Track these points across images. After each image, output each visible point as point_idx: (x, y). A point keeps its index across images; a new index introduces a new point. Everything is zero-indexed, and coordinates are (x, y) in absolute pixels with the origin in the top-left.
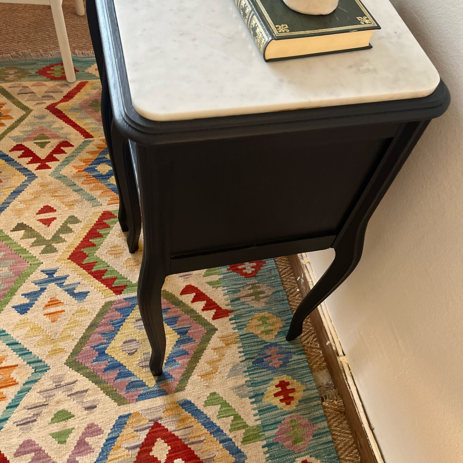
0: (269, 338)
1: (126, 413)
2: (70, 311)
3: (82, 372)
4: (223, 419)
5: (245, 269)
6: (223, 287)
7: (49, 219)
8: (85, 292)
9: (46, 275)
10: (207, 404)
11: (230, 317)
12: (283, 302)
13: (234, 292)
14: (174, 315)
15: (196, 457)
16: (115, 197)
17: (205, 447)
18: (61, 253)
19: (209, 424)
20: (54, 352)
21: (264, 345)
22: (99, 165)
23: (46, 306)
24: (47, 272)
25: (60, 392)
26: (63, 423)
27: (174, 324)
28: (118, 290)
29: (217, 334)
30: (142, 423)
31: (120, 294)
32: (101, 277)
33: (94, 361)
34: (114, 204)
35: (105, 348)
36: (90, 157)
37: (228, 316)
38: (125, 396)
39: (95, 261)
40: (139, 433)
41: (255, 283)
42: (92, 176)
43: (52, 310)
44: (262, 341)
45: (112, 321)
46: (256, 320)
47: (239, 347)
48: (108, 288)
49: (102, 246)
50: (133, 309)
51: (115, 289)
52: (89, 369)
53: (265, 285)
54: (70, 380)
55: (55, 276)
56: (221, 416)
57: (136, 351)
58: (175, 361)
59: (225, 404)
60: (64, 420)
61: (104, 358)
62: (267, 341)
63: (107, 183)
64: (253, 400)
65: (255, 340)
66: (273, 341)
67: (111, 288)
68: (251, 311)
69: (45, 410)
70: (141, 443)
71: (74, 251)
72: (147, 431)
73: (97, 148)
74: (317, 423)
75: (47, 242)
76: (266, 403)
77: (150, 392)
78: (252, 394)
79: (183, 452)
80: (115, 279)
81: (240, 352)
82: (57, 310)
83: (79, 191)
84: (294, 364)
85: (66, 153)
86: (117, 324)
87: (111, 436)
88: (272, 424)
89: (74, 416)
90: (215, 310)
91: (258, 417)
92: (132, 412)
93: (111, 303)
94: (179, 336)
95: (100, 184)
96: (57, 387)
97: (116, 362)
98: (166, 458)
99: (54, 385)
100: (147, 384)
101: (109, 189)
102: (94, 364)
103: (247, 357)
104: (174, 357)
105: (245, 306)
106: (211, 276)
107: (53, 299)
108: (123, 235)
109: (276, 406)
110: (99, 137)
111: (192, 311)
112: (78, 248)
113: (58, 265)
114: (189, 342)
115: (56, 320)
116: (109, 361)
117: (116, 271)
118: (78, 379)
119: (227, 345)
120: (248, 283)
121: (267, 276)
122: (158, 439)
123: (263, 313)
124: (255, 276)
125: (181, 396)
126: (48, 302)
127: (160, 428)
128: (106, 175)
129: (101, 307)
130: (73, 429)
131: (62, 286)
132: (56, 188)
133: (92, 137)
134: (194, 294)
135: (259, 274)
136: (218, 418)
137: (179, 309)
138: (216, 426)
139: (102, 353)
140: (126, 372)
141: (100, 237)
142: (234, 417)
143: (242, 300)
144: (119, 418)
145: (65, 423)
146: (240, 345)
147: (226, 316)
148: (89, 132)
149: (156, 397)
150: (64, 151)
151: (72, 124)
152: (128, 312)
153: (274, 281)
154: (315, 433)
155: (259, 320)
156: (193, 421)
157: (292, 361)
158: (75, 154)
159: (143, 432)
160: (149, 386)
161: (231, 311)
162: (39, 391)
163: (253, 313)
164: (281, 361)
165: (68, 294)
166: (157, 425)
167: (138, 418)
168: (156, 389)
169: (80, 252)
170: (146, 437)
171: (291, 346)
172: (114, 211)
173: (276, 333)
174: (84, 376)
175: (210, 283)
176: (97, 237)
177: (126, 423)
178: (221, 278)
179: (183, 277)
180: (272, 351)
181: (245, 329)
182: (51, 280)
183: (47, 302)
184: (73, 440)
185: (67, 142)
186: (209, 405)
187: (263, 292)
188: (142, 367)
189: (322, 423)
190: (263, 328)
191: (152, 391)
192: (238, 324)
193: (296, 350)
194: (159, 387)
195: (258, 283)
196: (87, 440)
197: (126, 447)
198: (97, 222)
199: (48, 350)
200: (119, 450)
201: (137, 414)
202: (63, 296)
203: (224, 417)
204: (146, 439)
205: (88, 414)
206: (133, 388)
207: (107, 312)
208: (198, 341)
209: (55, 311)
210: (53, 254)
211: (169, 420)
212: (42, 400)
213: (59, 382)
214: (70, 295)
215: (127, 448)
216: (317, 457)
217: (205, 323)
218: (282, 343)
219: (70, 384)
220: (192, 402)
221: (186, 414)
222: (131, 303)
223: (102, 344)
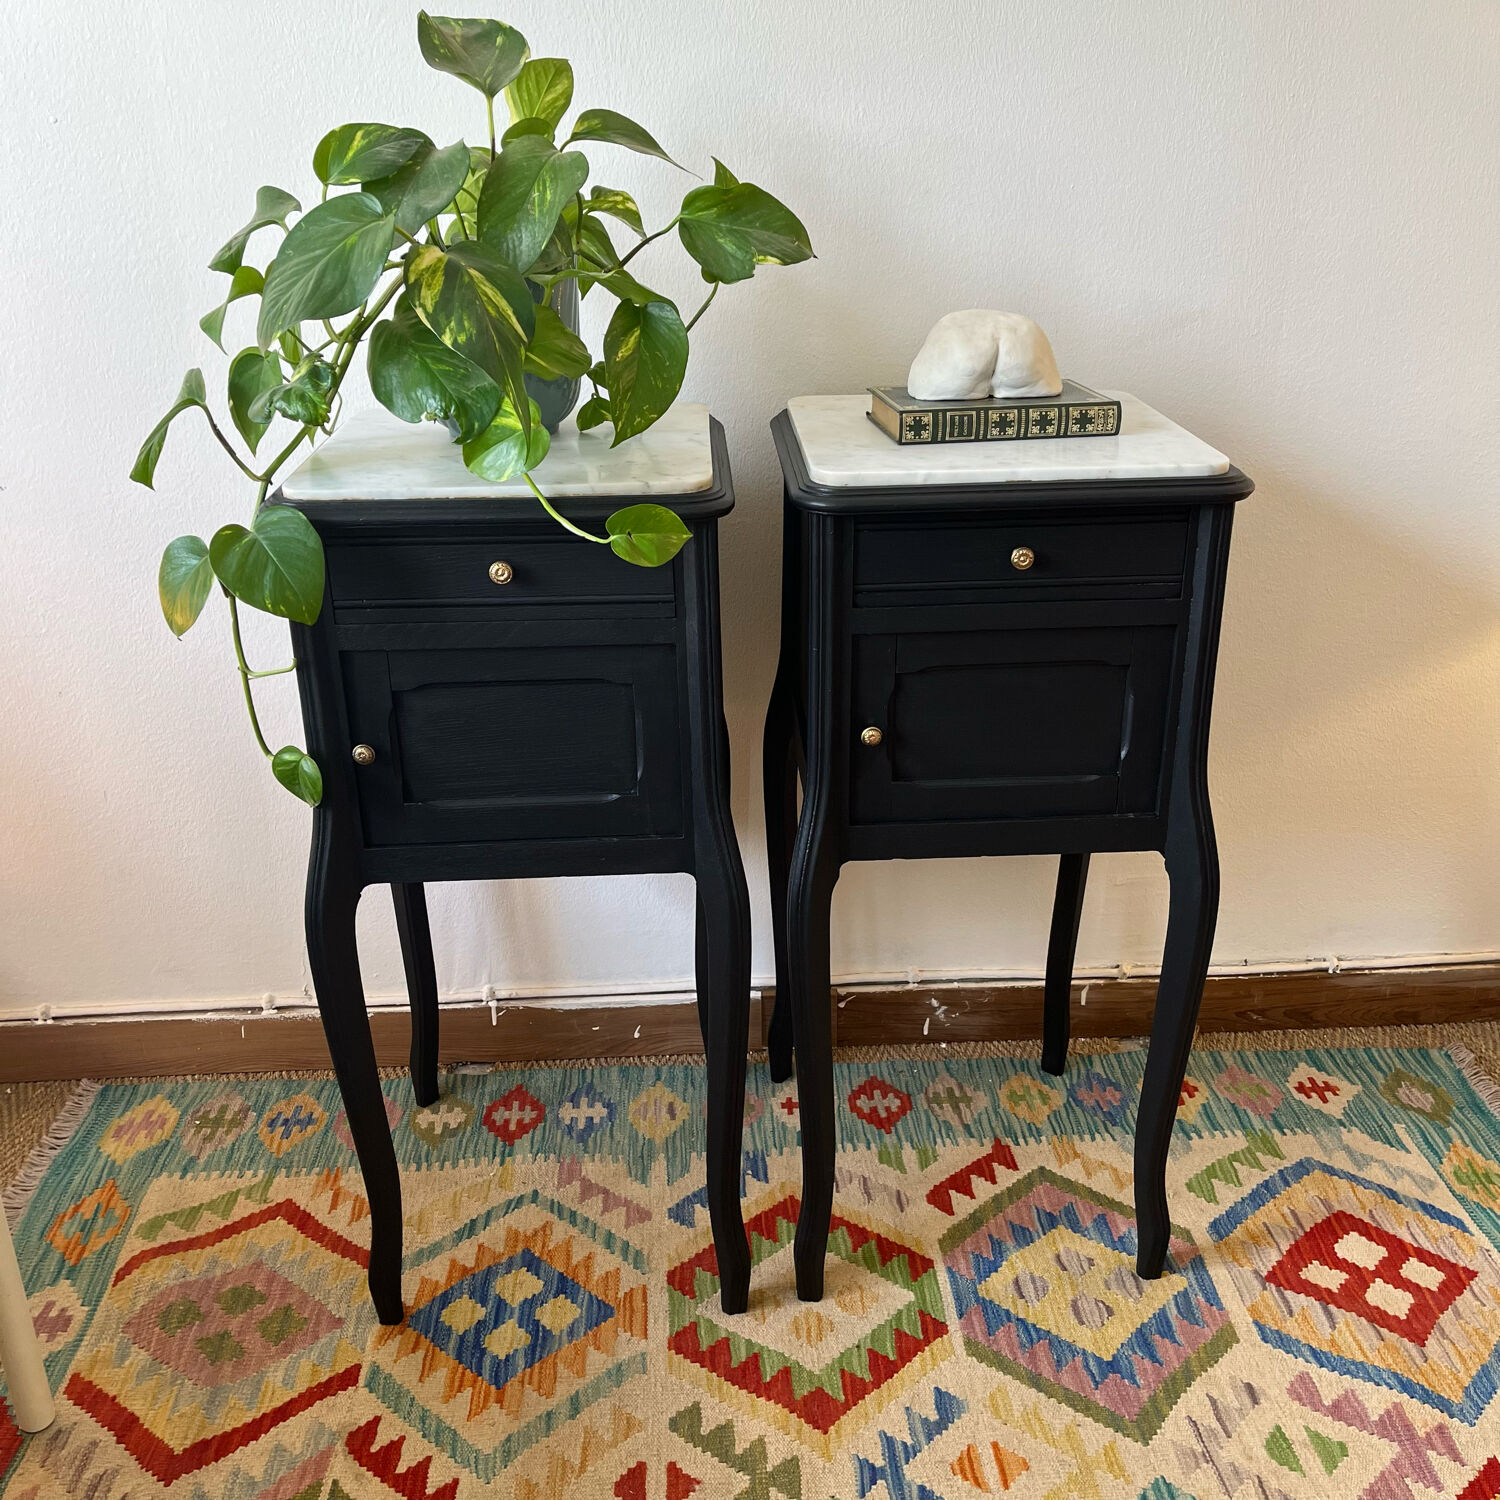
0: (1059, 1098)
1: (1254, 1329)
2: (994, 1429)
3: (1165, 1408)
4: (1241, 1177)
5: (888, 1109)
6: (935, 1143)
7: (669, 1482)
8: (936, 1397)
9: (875, 1484)
10: (1212, 1198)
11: (1011, 1144)
12: (975, 1065)
13: (949, 1128)
14: (1006, 1232)
15: (1327, 1221)
16: (621, 1324)
17: (1302, 1209)
18: (805, 1448)
19: (1257, 1198)
20: (1115, 1466)
21: (1073, 1104)
22: (489, 1349)
23: (979, 1485)
24: (867, 1481)
25: (1223, 1453)
26: (1296, 1448)
27: (1030, 1233)
28: (935, 1329)
29: (1052, 1166)
30: (1272, 1303)
31: (947, 1326)
32: (892, 1362)
33: (1135, 1382)
34: (646, 1325)
35: (1099, 1360)
36: (441, 1375)
37: (1008, 1147)
38: (1214, 1329)
39: (839, 1375)
40: (1294, 1308)
41: (927, 1099)
42: (529, 1370)
43: (990, 1472)
44: (1065, 1107)
45: (1022, 1345)
46: (1018, 1110)
47: (1082, 1139)
48: (926, 1348)
49: (792, 1355)
50: (991, 1302)
51: (931, 1336)
52: (1155, 1393)
53: (931, 1084)
54: (1189, 1431)
55: (879, 1463)
56: (1235, 1180)
57: (1104, 1303)
58: (1121, 1239)
59: (1211, 1172)
60: (1289, 1447)
61: (1124, 1363)
62: (1065, 1101)
63: (565, 1338)
64: (1193, 1135)
65: (1064, 1115)
66: (1065, 1093)
67: (928, 1341)
68: (997, 1113)
69: (1272, 1484)
70: (1317, 1303)
71: (799, 1417)
72: (1289, 1294)
73: (413, 1351)
74: (1225, 1063)
75: (761, 1483)
76: (1199, 1119)
77: (1199, 1285)
78: (1181, 1135)
79: (1320, 1241)
80: (899, 1335)
81: (1093, 1139)
82: (993, 1458)
83: (575, 1406)
84: (1112, 1073)
85: (403, 1439)
86: (1030, 1335)
87: (1311, 1359)
88: (1239, 1117)
89: (1278, 1428)
90: (995, 1165)
91: (1228, 1133)
92: (1251, 1320)
93: (971, 1346)
94: (1061, 1227)
95: (562, 1353)
96: (1208, 1458)
97: (1134, 1340)
98: (1338, 1271)
99: (1205, 1465)
100: (1182, 1289)
101: (590, 1333)
102: (1141, 1382)
103: (1102, 1129)
104: (1112, 1239)
105: (984, 1117)
106: (905, 1161)
107: (957, 1467)
108: (758, 1312)
109: (1204, 1105)
110: (363, 1349)
111: (996, 1199)
112: (791, 1405)
113: (846, 1457)
114: (1075, 1214)
115: (1024, 1460)
116: (1130, 1353)
117: (874, 1331)
118: (1184, 1415)
119: (1076, 1155)
120: (926, 1107)
121: (910, 1079)
122: (1303, 1277)
123: (1001, 1096)
124: (909, 1096)
125: (1202, 1238)
126: (967, 1480)
127: (1278, 1272)
128: (535, 1337)
129: (983, 1364)
130: (1307, 1429)
131: (913, 1447)
132: (550, 1463)
133: (358, 1367)
134: (952, 1193)
135: (904, 1090)
136: (1241, 1185)
137: (992, 1221)
138: (1257, 1189)
139: (1112, 1366)
140: (1156, 1322)
141: (757, 1360)
142: (1236, 1161)
143: (969, 1120)
144: (1266, 1342)
145: (1297, 1444)
146: (1076, 1137)
147: (1009, 1150)
148: (333, 1374)
149: (1209, 1276)
150: (392, 1442)
151: (267, 1422)
152: (997, 1311)
153: (922, 1072)
154: (1244, 1069)
155: (1017, 1104)
156: (1254, 1222)
157: (1107, 1075)
158: (416, 1413)
159: (1291, 1301)
160: (1186, 1285)
161: (997, 1141)
162: (1227, 1496)
163: (1001, 1111)
164: (1108, 1088)
165: (941, 1434)
166: (1272, 1277)
167: (1262, 1309)
168: (1191, 1274)
169: (805, 1405)
170: (1302, 1294)
171: (1075, 1072)
172: (672, 1326)
173: (1046, 1086)
174: (1176, 1403)
175: (924, 1163)
176: (757, 1368)
177: (1277, 1331)
178: (912, 1146)
179: (905, 1206)
180: (1086, 1097)
181: (1039, 1126)
182: (892, 1473)
183: (965, 1483)
184: (1334, 1430)
185: (351, 1434)
186: (1215, 1196)
187: (950, 1091)
188: (1141, 1293)
189: (1225, 1058)
190: (1038, 1102)
191: (1198, 1282)
192: (1027, 1134)
193: (1081, 1066)
194: (1187, 1268)
195: (926, 1093)
196: (1327, 1402)
197: (1330, 1330)
198: (702, 1366)
199: (1112, 1481)
200: (1340, 1341)
201: (1253, 1310)
202: (951, 1443)
203: (1237, 1177)
204: (1308, 1295)
205: (1268, 1399)
206: (1194, 1315)
207: (997, 1354)
208: (1069, 1198)
209: (994, 1464)
210: (805, 1470)
211: (1258, 1259)
212: (1251, 1487)
213: (1196, 1457)
214: (946, 1429)
215: (1333, 1327)
216: (1286, 1075)
217: (1028, 1182)
218: (1067, 1082)
219: (1200, 1435)
220: (1212, 1220)
221: (1238, 1232)
222: (974, 1305)
223: (1087, 1366)
